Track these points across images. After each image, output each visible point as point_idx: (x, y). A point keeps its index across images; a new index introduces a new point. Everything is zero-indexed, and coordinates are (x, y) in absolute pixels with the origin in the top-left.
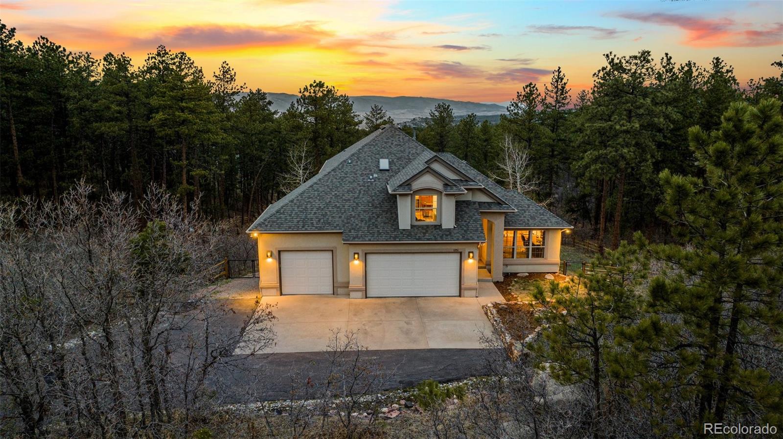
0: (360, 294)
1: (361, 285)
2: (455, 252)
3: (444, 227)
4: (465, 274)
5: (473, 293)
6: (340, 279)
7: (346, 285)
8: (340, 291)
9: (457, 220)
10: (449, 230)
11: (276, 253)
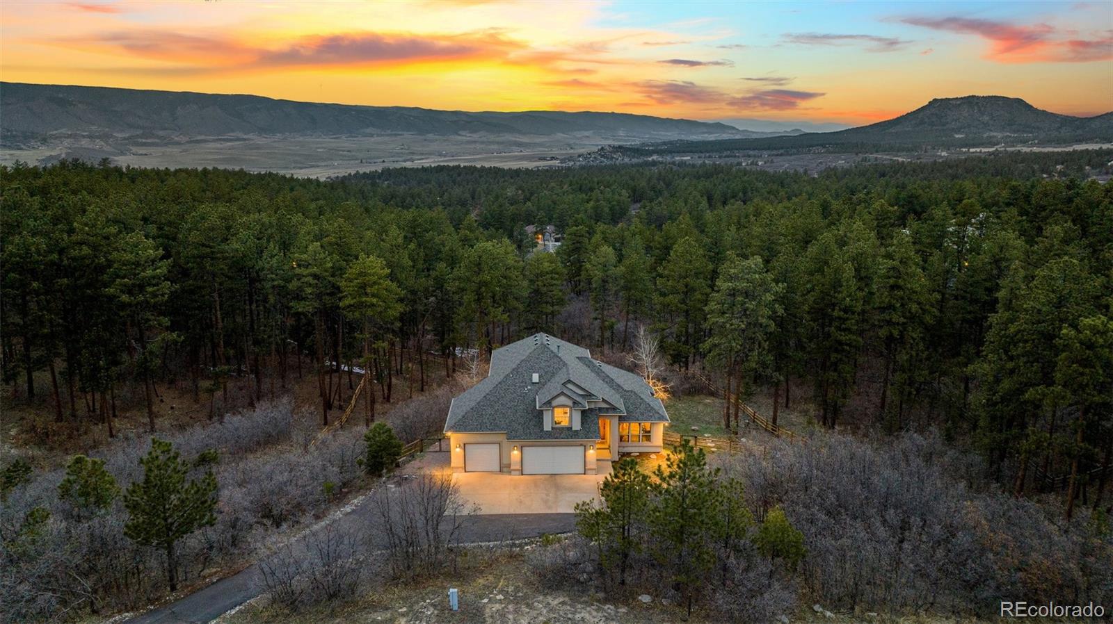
0: (518, 473)
1: (518, 467)
2: (581, 445)
3: (573, 429)
4: (588, 459)
5: (594, 472)
6: (505, 462)
7: (509, 466)
8: (505, 470)
9: (582, 423)
10: (576, 431)
11: (462, 445)
